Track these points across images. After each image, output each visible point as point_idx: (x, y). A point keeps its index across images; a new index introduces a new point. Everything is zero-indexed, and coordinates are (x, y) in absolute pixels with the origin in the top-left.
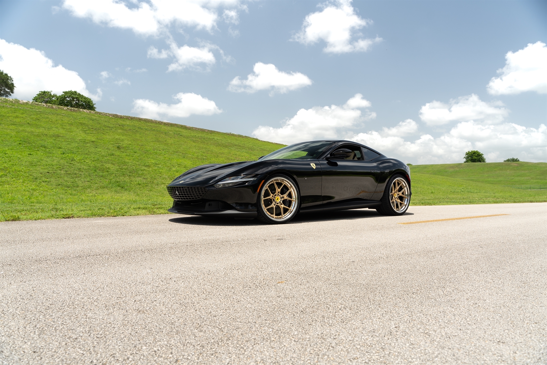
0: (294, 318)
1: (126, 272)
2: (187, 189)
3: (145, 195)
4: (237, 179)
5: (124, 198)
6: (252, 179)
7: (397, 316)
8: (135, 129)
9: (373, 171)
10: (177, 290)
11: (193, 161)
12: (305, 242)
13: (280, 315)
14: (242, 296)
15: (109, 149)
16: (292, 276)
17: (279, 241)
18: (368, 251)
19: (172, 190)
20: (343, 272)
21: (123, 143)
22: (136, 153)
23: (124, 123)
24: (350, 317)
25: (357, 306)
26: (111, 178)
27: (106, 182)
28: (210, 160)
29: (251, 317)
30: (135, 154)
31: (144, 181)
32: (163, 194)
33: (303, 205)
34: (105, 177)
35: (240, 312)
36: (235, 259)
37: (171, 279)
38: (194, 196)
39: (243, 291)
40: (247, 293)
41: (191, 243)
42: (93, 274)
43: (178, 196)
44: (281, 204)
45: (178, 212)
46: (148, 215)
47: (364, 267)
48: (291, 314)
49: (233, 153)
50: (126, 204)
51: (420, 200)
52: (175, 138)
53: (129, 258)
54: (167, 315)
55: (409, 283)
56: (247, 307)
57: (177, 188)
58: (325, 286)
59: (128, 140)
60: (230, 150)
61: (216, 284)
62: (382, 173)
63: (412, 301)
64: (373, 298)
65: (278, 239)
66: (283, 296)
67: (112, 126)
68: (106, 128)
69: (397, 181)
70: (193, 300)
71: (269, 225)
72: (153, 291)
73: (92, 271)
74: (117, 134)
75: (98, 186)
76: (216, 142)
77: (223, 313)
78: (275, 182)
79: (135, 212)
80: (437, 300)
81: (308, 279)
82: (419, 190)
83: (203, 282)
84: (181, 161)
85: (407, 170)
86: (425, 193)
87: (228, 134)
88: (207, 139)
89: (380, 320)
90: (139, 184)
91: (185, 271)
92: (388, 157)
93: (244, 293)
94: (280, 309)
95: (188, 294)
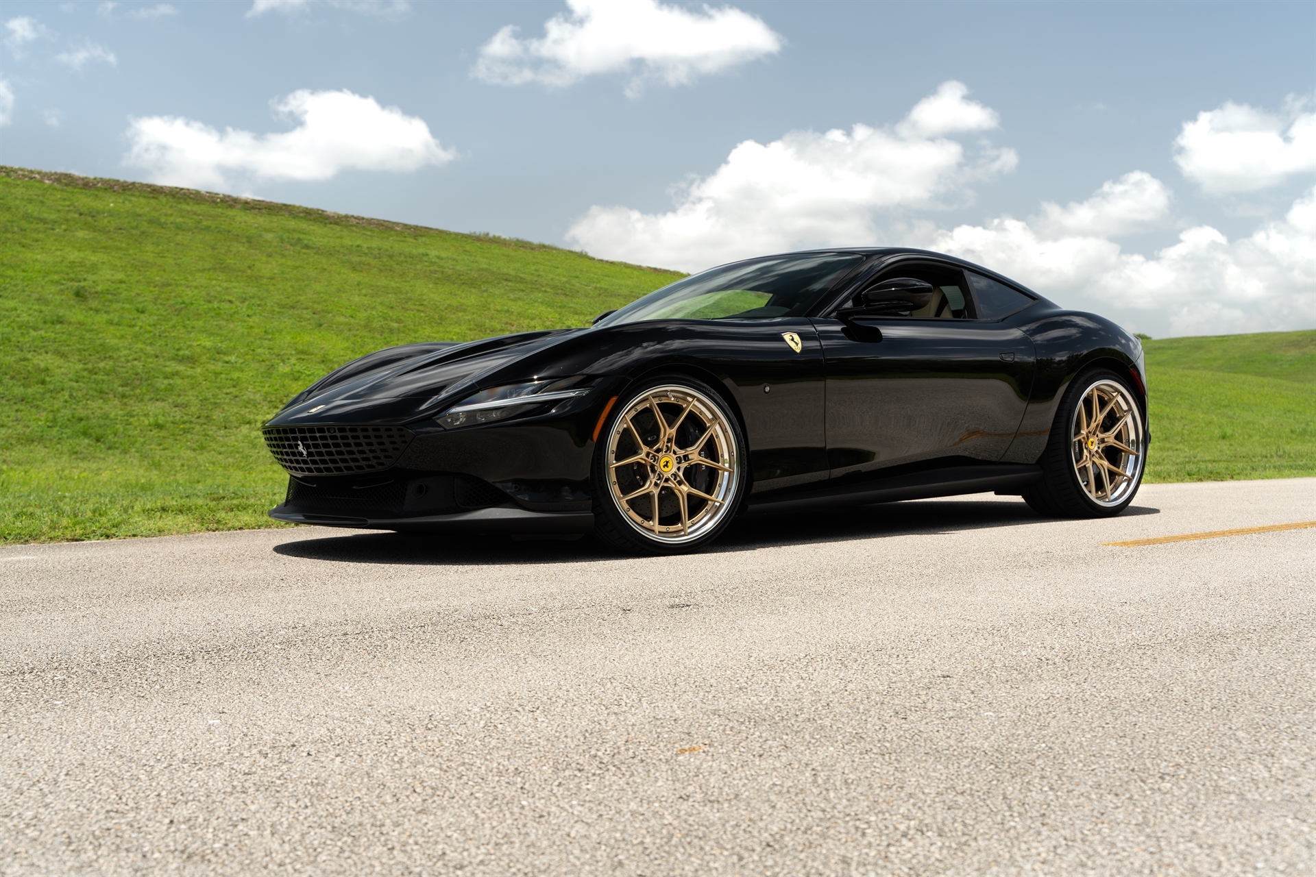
0: (742, 866)
1: (133, 726)
2: (338, 434)
3: (183, 465)
4: (519, 395)
5: (106, 475)
6: (572, 394)
7: (1105, 853)
8: (136, 228)
9: (1008, 359)
10: (318, 784)
11: (353, 339)
12: (772, 613)
13: (693, 859)
14: (553, 799)
15: (46, 302)
16: (728, 728)
17: (676, 611)
18: (997, 639)
19: (281, 439)
20: (909, 712)
21: (94, 277)
22: (143, 312)
23: (97, 204)
24: (940, 861)
25: (965, 825)
26: (57, 404)
27: (37, 420)
28: (416, 332)
29: (587, 868)
30: (142, 316)
31: (178, 414)
32: (246, 457)
33: (760, 486)
34: (35, 403)
35: (548, 851)
36: (520, 675)
37: (294, 746)
38: (364, 459)
39: (556, 783)
40: (568, 790)
41: (360, 626)
42: (15, 736)
43: (305, 462)
44: (680, 483)
45: (307, 517)
46: (197, 535)
47: (986, 692)
48: (731, 855)
49: (498, 308)
50: (113, 496)
51: (1182, 463)
52: (283, 256)
53: (138, 680)
54: (289, 867)
55: (1148, 743)
56: (573, 835)
57: (302, 431)
58: (847, 758)
59: (114, 267)
60: (485, 294)
61: (459, 760)
62: (1042, 365)
63: (1158, 803)
64: (1021, 797)
65: (672, 607)
66: (699, 796)
67: (53, 217)
68: (33, 226)
69: (1096, 393)
70: (380, 816)
71: (637, 560)
72: (234, 787)
73: (11, 727)
74: (74, 247)
75: (10, 437)
76: (435, 268)
77: (486, 854)
78: (655, 402)
79: (151, 524)
80: (1249, 796)
81: (785, 737)
82: (1178, 426)
83: (409, 753)
84: (307, 338)
85: (1131, 352)
86: (1197, 440)
87: (477, 239)
88: (402, 258)
89: (1046, 868)
90: (160, 427)
91: (344, 720)
92: (1065, 307)
93: (561, 789)
94: (688, 839)
95: (357, 794)
